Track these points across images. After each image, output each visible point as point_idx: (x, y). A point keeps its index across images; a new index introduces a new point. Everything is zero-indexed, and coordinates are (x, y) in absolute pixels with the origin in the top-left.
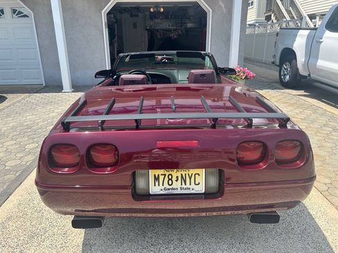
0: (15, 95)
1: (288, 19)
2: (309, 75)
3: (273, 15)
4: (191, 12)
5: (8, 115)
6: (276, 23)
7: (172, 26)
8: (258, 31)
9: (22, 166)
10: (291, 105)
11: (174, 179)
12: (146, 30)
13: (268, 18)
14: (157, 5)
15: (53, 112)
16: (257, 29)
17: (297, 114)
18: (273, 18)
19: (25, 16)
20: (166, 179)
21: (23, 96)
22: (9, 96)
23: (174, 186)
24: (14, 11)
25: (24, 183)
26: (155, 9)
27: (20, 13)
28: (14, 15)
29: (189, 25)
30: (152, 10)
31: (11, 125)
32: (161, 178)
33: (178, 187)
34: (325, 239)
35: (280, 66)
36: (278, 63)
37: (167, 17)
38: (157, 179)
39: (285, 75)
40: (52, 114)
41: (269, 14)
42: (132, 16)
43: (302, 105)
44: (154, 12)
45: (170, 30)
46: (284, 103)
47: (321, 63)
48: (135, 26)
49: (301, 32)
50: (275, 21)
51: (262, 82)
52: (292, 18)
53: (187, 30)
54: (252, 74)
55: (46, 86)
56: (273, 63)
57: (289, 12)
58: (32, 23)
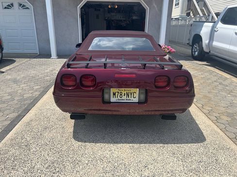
0: (21, 59)
1: (201, 15)
2: (210, 52)
3: (191, 12)
4: (136, 9)
5: (19, 71)
6: (193, 18)
7: (123, 18)
8: (180, 23)
9: (33, 97)
10: (197, 70)
11: (123, 94)
12: (105, 20)
13: (188, 14)
14: (113, 3)
15: (47, 69)
16: (180, 21)
17: (200, 75)
18: (191, 14)
19: (28, 8)
20: (119, 95)
21: (26, 60)
22: (17, 60)
23: (123, 98)
24: (20, 5)
25: (36, 105)
26: (112, 6)
27: (24, 6)
28: (20, 8)
29: (134, 18)
30: (110, 7)
31: (22, 76)
32: (117, 94)
33: (125, 99)
34: (202, 133)
35: (192, 46)
36: (191, 44)
37: (119, 12)
38: (114, 94)
39: (195, 52)
40: (46, 71)
41: (189, 12)
42: (96, 10)
43: (204, 70)
44: (111, 8)
45: (121, 21)
46: (193, 69)
47: (215, 43)
48: (98, 17)
49: (206, 24)
50: (193, 17)
51: (181, 56)
52: (204, 14)
53: (133, 21)
54: (173, 50)
55: (40, 55)
56: (188, 44)
57: (202, 11)
58: (32, 13)
